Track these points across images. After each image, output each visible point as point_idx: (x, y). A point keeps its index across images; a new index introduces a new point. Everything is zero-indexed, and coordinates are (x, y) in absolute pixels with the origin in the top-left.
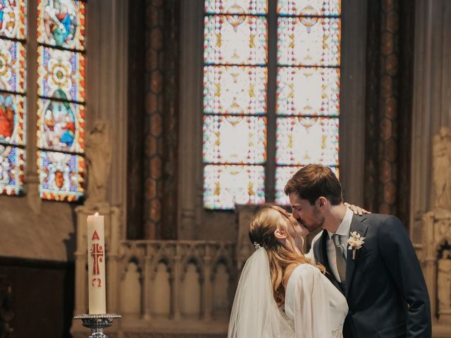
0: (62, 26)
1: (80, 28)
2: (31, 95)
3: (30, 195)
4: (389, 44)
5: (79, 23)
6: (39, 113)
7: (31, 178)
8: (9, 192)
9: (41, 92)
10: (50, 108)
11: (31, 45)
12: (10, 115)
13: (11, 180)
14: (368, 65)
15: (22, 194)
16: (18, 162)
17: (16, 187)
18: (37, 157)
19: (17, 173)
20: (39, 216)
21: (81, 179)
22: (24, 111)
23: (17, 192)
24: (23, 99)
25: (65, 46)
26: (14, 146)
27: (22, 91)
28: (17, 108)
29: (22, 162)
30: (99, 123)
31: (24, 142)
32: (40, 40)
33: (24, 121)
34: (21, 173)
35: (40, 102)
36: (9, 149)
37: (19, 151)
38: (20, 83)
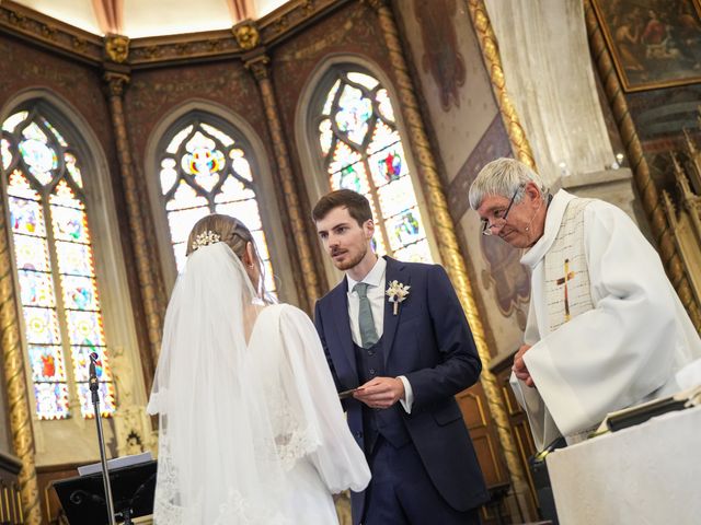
0: (81, 295)
1: (95, 295)
2: (65, 344)
3: (75, 416)
4: (307, 266)
5: (93, 293)
6: (73, 357)
7: (74, 403)
8: (58, 417)
9: (72, 342)
10: (81, 352)
11: (60, 311)
12: (50, 361)
13: (59, 408)
14: (296, 283)
15: (69, 417)
16: (63, 394)
17: (64, 412)
18: (76, 389)
19: (62, 402)
20: (85, 430)
21: (112, 400)
22: (62, 356)
23: (65, 416)
24: (60, 348)
25: (85, 308)
26: (58, 383)
27: (58, 343)
28: (56, 356)
29: (66, 394)
31: (65, 379)
32: (66, 306)
33: (63, 364)
34: (66, 401)
35: (73, 349)
36: (54, 385)
37: (61, 386)
38: (56, 337)
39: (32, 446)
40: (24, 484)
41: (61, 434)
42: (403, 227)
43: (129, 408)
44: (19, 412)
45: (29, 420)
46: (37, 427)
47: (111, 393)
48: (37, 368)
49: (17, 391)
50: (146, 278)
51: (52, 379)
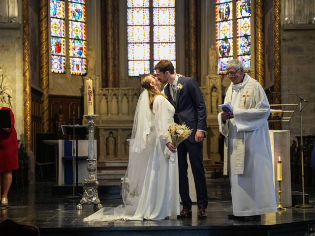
0: (77, 13)
1: (84, 14)
2: (67, 38)
3: (67, 73)
4: (192, 17)
5: (83, 12)
6: (70, 44)
7: (68, 67)
8: (60, 72)
9: (70, 37)
10: (74, 42)
11: (66, 20)
12: (60, 45)
13: (61, 68)
14: (185, 25)
15: (65, 73)
16: (63, 62)
17: (63, 70)
18: (70, 60)
19: (62, 65)
20: (71, 80)
21: (85, 67)
22: (65, 44)
23: (63, 72)
24: (64, 40)
25: (79, 20)
26: (61, 56)
27: (64, 37)
28: (62, 43)
29: (64, 62)
30: (91, 47)
31: (65, 55)
32: (70, 19)
33: (65, 47)
34: (64, 65)
35: (70, 40)
36: (59, 57)
37: (63, 58)
38: (63, 34)
39: (48, 86)
40: (43, 101)
41: (60, 81)
42: (244, 7)
43: (92, 76)
44: (44, 70)
45: (48, 74)
46: (51, 77)
47: (85, 64)
48: (53, 48)
49: (45, 60)
50: (110, 9)
51: (59, 54)
